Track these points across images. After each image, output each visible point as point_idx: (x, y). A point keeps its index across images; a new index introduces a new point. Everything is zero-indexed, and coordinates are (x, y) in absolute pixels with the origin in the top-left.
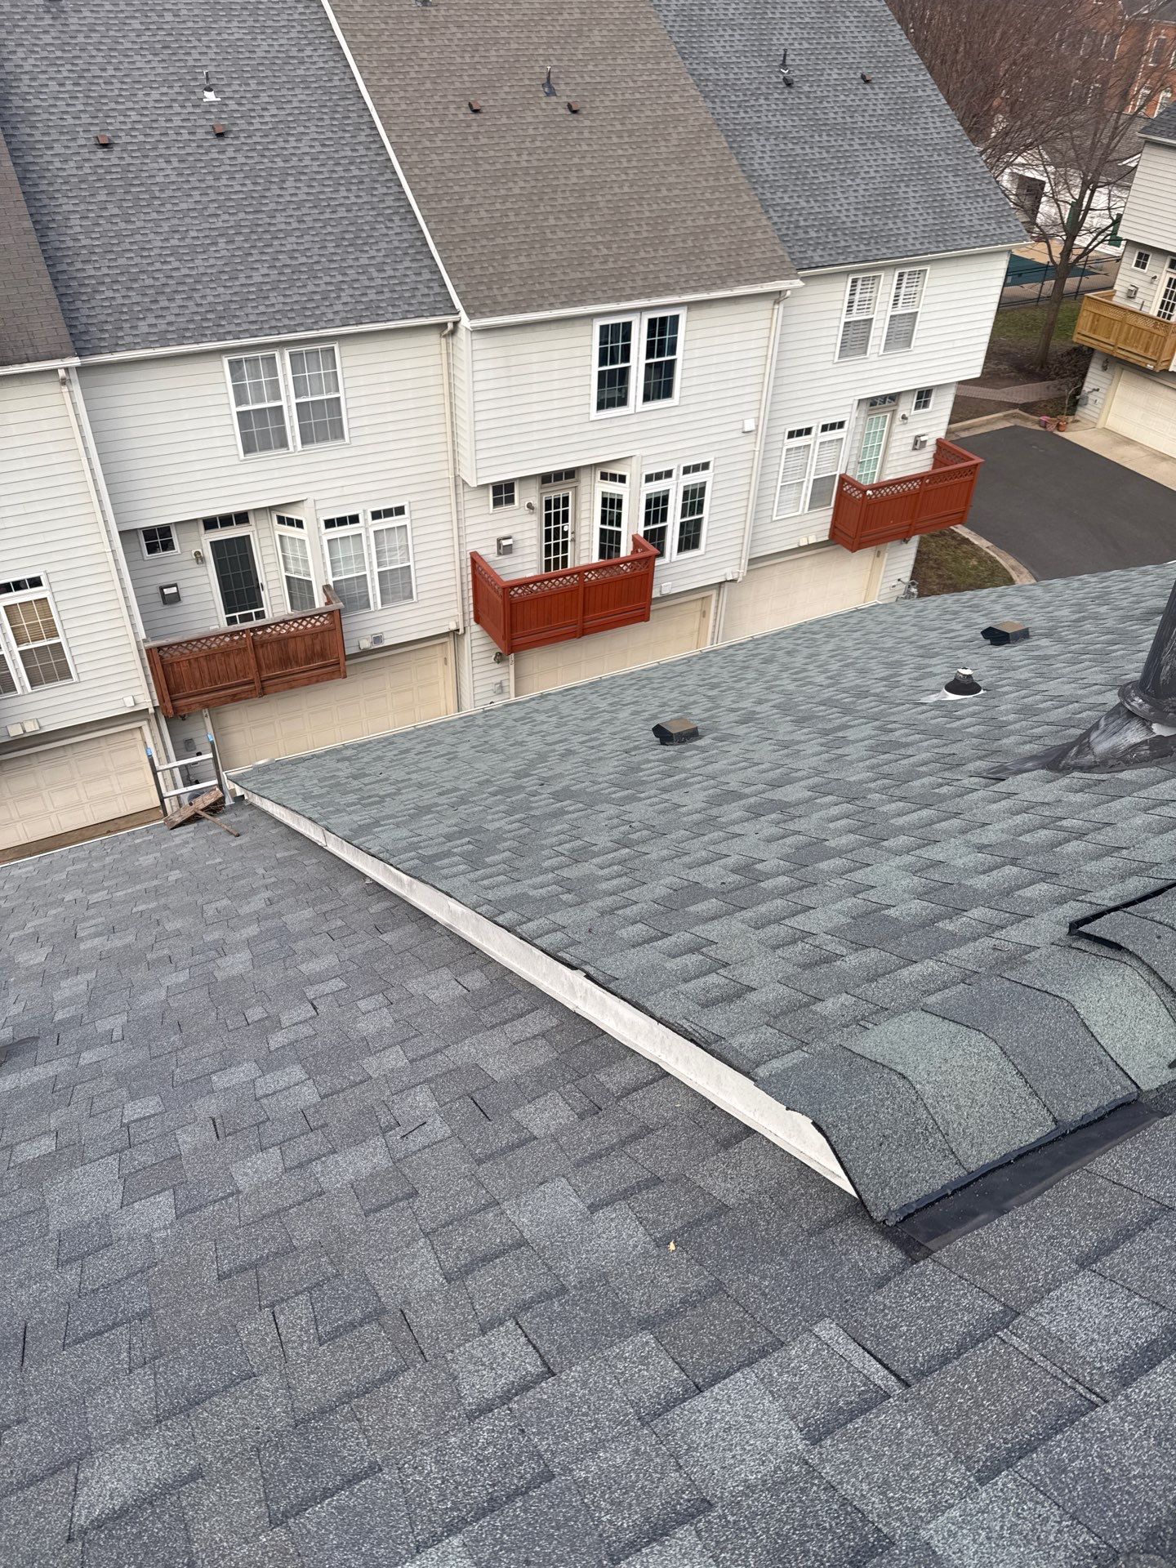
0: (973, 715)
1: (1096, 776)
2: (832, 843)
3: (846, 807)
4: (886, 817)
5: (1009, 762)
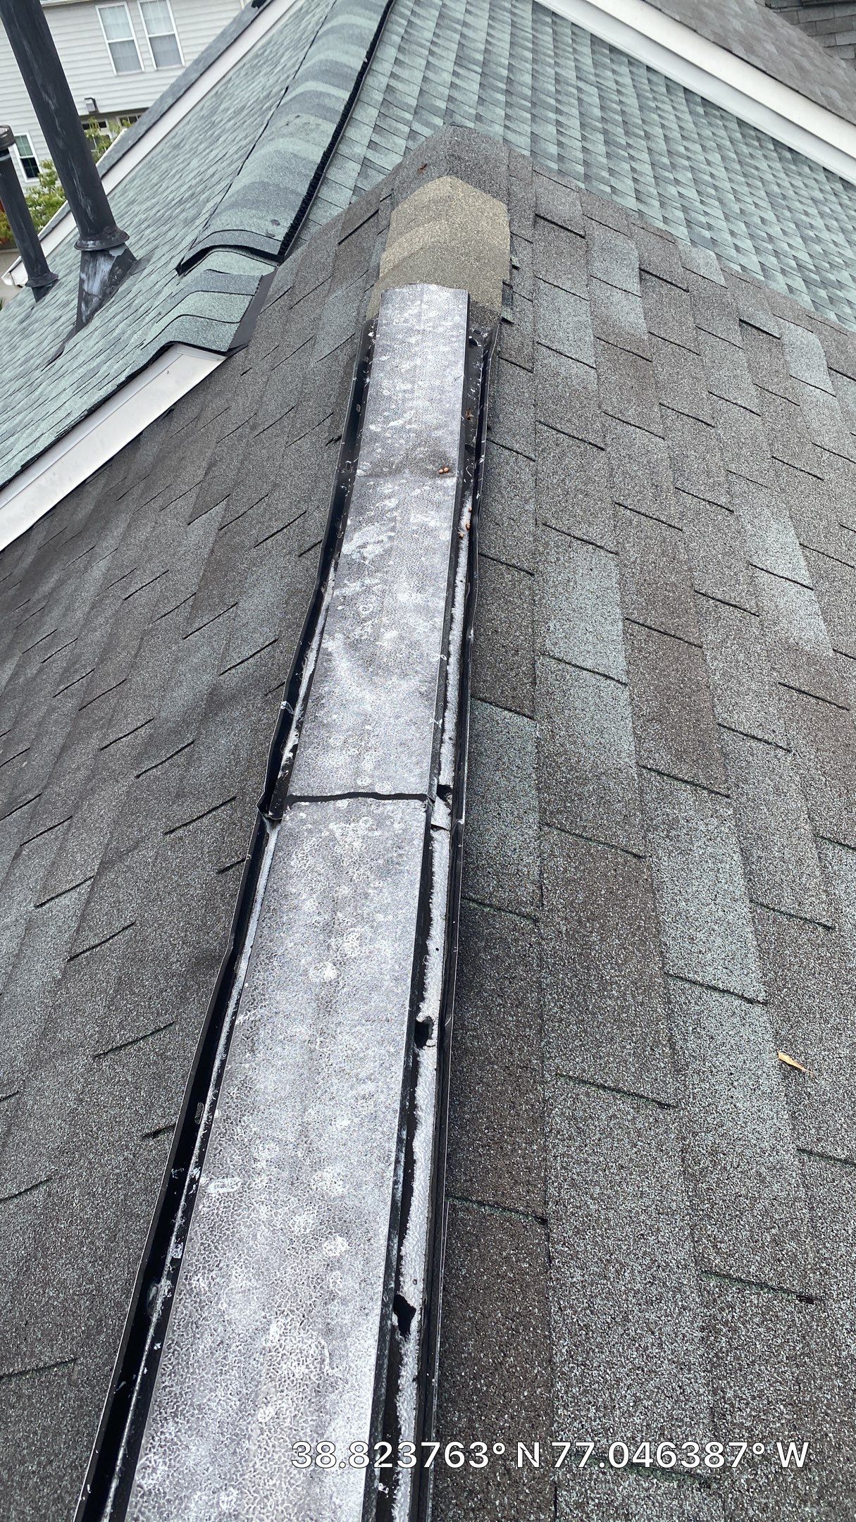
1: (108, 304)
5: (52, 356)
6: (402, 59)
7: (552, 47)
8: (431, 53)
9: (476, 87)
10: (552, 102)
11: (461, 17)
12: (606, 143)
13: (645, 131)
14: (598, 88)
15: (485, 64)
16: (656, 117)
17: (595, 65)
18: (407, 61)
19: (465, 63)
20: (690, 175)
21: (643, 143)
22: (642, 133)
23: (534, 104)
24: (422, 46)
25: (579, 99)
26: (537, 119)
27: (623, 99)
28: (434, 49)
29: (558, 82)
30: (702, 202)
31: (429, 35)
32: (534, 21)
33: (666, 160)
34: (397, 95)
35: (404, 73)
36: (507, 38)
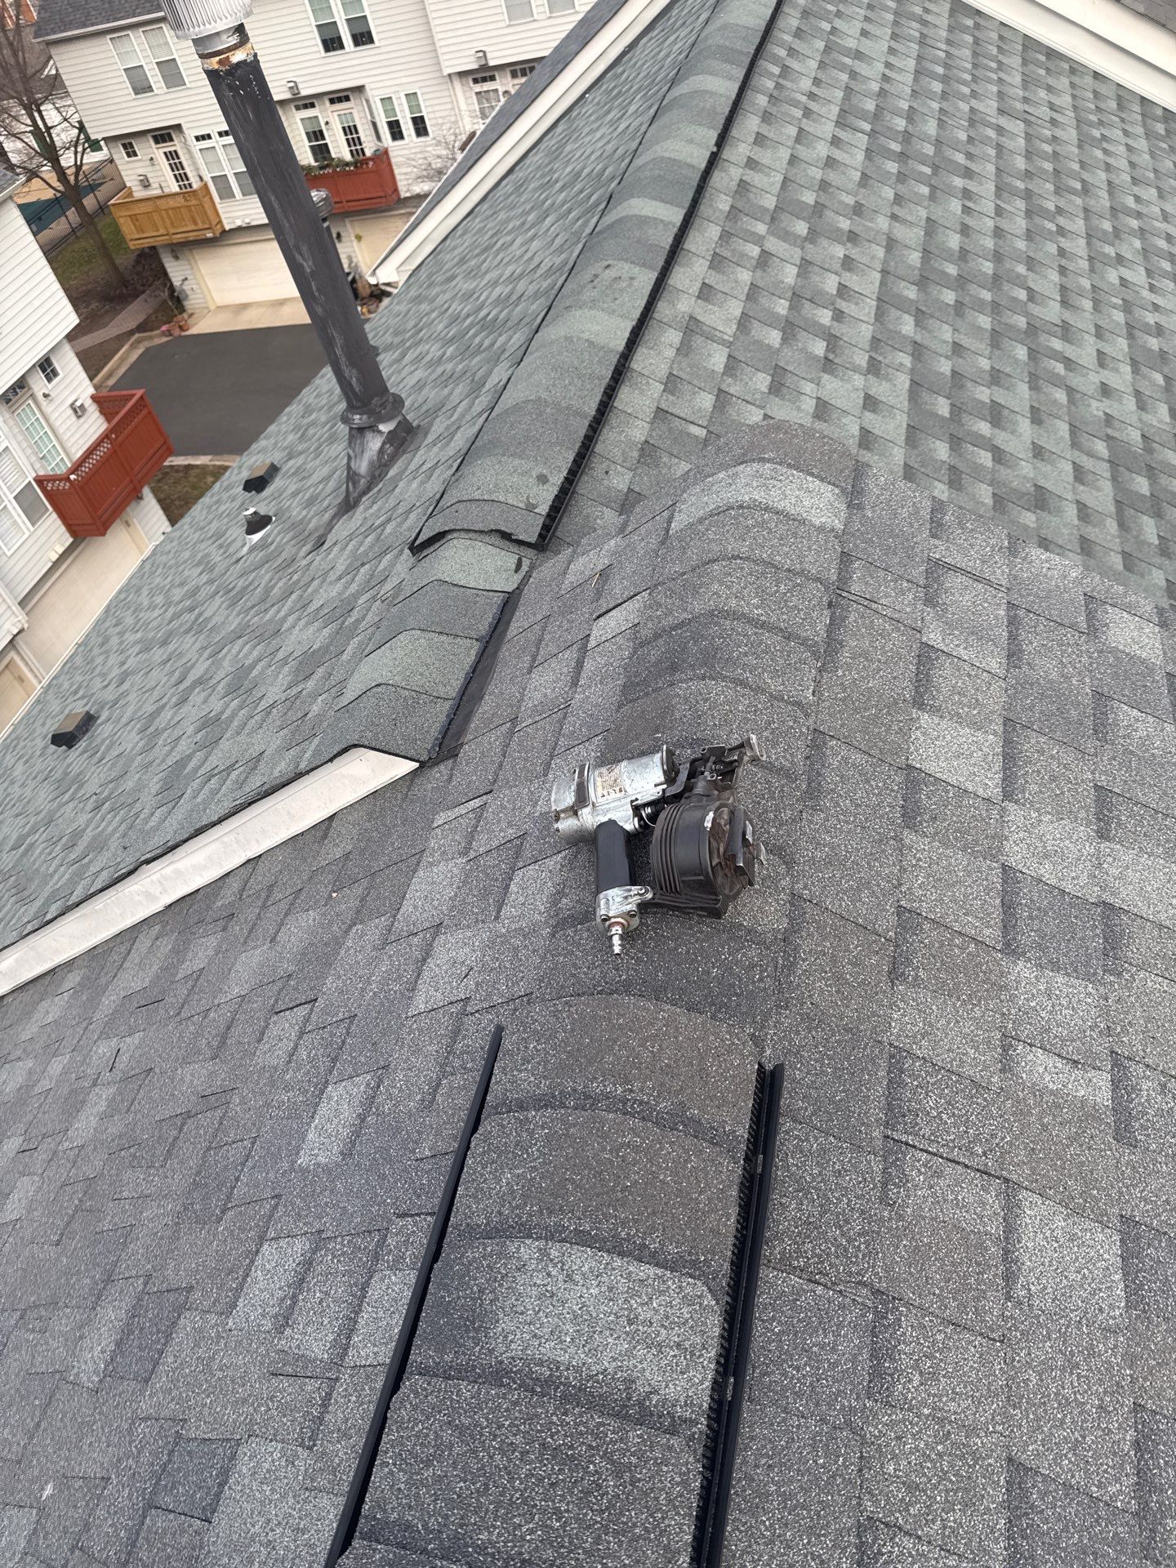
0: (279, 533)
1: (376, 490)
2: (247, 662)
3: (240, 641)
4: (271, 621)
5: (321, 531)
6: (766, 134)
7: (969, 66)
8: (808, 112)
9: (860, 156)
10: (960, 158)
11: (851, 43)
12: (1029, 214)
13: (1083, 181)
14: (1025, 121)
15: (877, 116)
16: (1099, 154)
17: (1025, 84)
18: (771, 135)
19: (851, 119)
20: (1138, 244)
21: (1079, 201)
22: (1078, 186)
23: (936, 168)
24: (795, 104)
25: (999, 147)
26: (939, 194)
27: (1059, 133)
28: (813, 106)
29: (972, 122)
30: (1152, 289)
31: (806, 84)
32: (951, 29)
33: (1107, 226)
34: (751, 196)
35: (764, 156)
36: (911, 64)
